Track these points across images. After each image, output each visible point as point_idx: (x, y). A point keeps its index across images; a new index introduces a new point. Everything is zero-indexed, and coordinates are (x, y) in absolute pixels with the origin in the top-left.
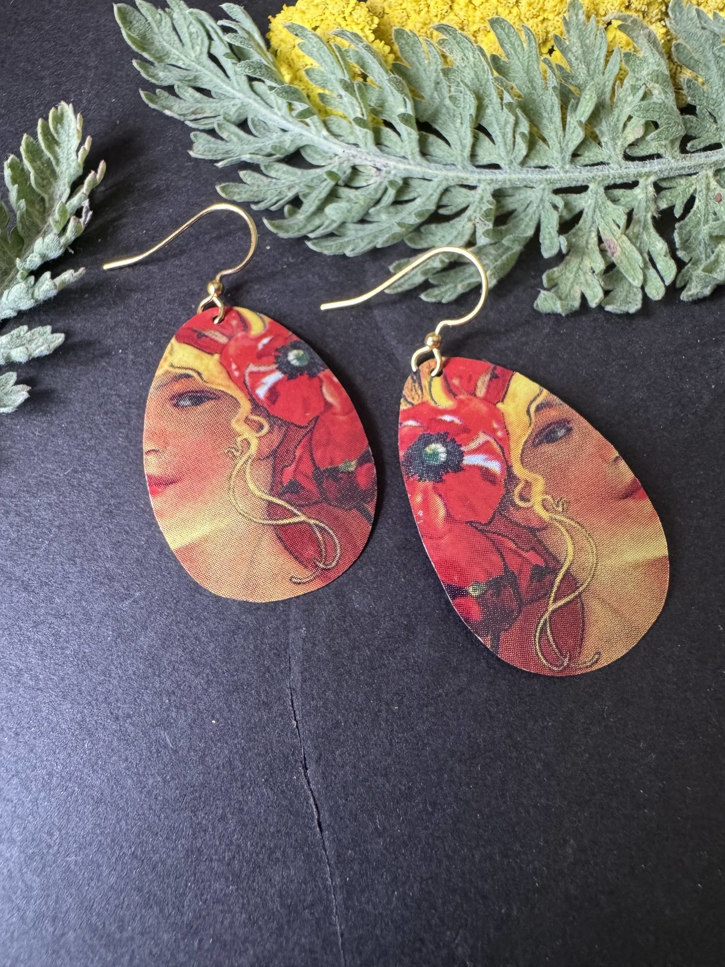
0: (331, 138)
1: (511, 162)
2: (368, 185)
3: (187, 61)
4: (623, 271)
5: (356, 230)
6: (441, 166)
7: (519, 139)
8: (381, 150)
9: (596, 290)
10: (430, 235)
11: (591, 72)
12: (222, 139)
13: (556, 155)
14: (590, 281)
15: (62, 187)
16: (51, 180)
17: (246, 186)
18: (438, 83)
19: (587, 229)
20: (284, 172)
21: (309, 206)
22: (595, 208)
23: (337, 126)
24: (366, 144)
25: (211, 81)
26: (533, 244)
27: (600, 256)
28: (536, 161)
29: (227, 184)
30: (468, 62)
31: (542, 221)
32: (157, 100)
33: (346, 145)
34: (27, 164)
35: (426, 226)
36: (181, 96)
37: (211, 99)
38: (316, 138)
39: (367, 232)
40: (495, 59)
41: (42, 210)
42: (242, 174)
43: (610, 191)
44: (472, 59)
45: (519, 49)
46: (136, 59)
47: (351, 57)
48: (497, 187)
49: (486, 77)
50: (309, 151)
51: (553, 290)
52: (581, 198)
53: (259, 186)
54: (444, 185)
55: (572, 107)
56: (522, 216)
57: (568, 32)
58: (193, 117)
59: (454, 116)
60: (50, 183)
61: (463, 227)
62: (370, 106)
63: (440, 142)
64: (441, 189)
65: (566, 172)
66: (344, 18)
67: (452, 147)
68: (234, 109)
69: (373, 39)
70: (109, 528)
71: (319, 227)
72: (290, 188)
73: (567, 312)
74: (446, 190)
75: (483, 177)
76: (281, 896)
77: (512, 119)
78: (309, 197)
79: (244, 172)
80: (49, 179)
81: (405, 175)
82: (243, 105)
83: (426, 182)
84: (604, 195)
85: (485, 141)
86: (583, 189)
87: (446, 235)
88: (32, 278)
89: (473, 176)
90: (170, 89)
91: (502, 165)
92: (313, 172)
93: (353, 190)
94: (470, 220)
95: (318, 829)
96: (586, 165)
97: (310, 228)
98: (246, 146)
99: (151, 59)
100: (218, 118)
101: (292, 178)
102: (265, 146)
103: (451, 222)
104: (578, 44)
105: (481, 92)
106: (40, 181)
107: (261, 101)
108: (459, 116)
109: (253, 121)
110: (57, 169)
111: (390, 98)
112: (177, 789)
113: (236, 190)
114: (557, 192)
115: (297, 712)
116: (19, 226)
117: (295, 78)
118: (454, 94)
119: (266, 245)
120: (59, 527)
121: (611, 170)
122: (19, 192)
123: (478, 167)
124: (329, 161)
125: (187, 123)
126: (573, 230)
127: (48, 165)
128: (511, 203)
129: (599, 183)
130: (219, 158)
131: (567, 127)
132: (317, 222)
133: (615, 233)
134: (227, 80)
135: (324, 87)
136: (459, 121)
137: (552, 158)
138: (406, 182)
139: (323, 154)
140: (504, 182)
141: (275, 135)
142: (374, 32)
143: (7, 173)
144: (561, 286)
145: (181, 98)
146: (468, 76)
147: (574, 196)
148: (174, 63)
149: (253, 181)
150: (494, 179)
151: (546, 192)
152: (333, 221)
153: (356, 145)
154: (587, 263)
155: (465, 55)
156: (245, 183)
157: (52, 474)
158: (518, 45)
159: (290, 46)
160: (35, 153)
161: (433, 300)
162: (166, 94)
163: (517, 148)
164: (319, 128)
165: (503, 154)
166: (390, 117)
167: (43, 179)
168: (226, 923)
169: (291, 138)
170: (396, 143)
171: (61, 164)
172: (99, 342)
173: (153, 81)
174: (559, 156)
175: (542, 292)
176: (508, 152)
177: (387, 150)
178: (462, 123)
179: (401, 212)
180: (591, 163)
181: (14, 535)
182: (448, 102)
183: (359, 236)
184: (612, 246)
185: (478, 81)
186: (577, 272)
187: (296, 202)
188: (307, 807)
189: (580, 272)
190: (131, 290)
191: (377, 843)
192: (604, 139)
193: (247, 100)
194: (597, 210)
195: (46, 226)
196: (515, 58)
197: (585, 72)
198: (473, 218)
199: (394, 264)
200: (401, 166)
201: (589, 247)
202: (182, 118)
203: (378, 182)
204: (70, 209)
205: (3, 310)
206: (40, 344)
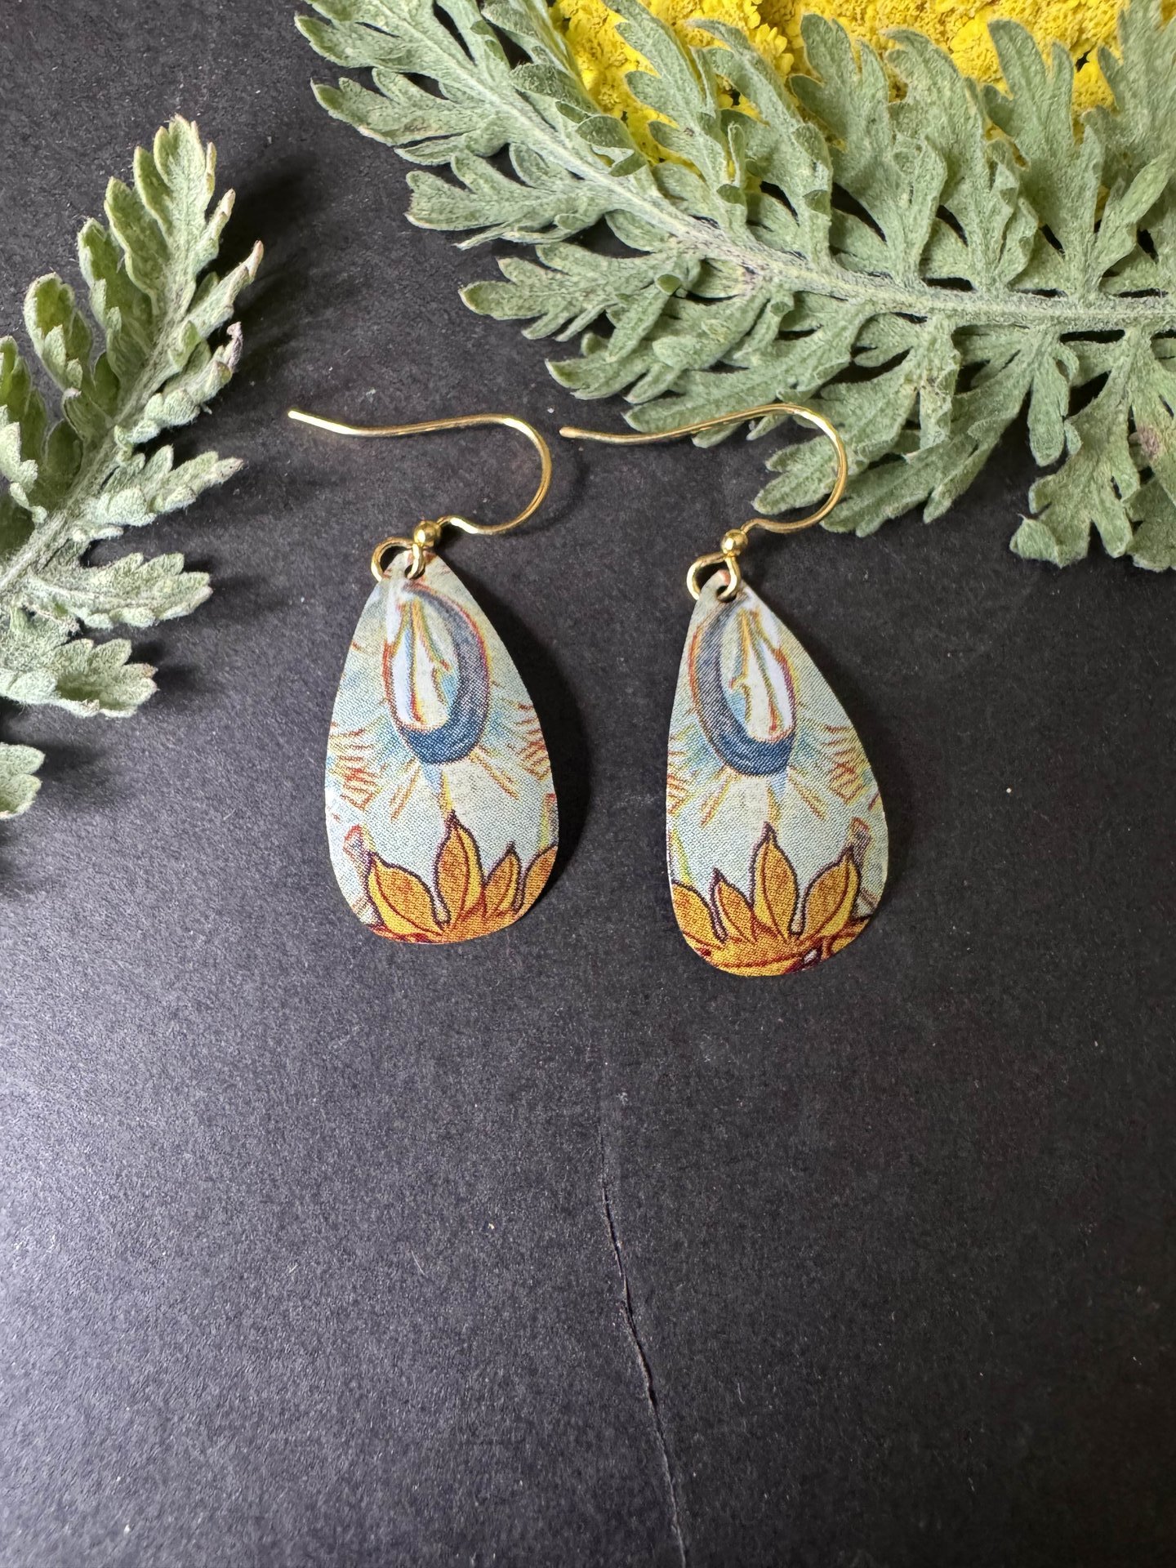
0: (665, 203)
1: (994, 280)
2: (730, 298)
3: (395, 20)
4: (1164, 485)
5: (706, 386)
6: (864, 278)
7: (1013, 242)
8: (758, 238)
9: (1118, 523)
10: (837, 404)
11: (1157, 123)
12: (462, 186)
13: (1075, 273)
14: (1108, 504)
15: (181, 278)
16: (160, 261)
17: (509, 286)
18: (874, 121)
19: (1112, 408)
20: (576, 261)
21: (625, 337)
22: (1132, 370)
23: (678, 181)
24: (731, 223)
25: (438, 61)
26: (1017, 432)
27: (1131, 461)
28: (1036, 280)
29: (477, 283)
30: (940, 98)
31: (1035, 387)
32: (340, 100)
33: (693, 220)
34: (117, 237)
35: (831, 386)
36: (384, 90)
37: (438, 100)
38: (636, 200)
39: (725, 393)
40: (990, 92)
41: (144, 317)
42: (502, 263)
43: (1161, 341)
44: (947, 93)
45: (1037, 79)
46: (301, 13)
47: (720, 63)
48: (962, 323)
49: (969, 127)
50: (621, 219)
51: (1043, 517)
52: (1107, 350)
53: (532, 287)
54: (869, 311)
55: (1118, 191)
56: (1000, 376)
57: (1125, 40)
58: (408, 138)
59: (898, 186)
60: (157, 268)
61: (897, 392)
62: (747, 156)
63: (868, 231)
64: (861, 319)
65: (1089, 305)
67: (889, 243)
68: (482, 124)
69: (758, 23)
70: (303, 916)
71: (642, 376)
72: (588, 293)
73: (1068, 562)
74: (872, 320)
75: (939, 304)
76: (595, 1496)
77: (1007, 211)
78: (624, 318)
79: (507, 261)
80: (155, 260)
81: (798, 286)
82: (500, 119)
83: (835, 302)
84: (1150, 351)
85: (951, 240)
86: (1114, 336)
87: (866, 405)
88: (141, 458)
89: (923, 301)
90: (363, 75)
91: (975, 283)
92: (628, 261)
93: (702, 306)
94: (909, 380)
95: (650, 1402)
96: (1125, 295)
97: (626, 378)
98: (507, 204)
99: (329, 16)
100: (453, 141)
101: (591, 274)
102: (541, 205)
103: (875, 380)
104: (1141, 67)
105: (956, 151)
106: (141, 265)
107: (533, 115)
108: (908, 189)
109: (518, 151)
110: (169, 241)
111: (785, 148)
112: (434, 1337)
113: (493, 296)
114: (1066, 338)
115: (615, 1224)
116: (112, 358)
117: (602, 80)
118: (905, 150)
119: (549, 405)
120: (219, 913)
121: (1168, 307)
122: (108, 294)
123: (932, 282)
124: (657, 244)
125: (400, 152)
126: (1088, 409)
127: (153, 233)
128: (984, 350)
129: (1143, 330)
130: (460, 226)
131: (1103, 225)
132: (638, 367)
133: (1161, 418)
134: (470, 66)
135: (659, 109)
136: (905, 196)
137: (1068, 280)
138: (799, 297)
139: (649, 230)
140: (977, 315)
141: (559, 185)
142: (761, 9)
143: (85, 254)
144: (1058, 509)
145: (383, 95)
146: (935, 122)
147: (1095, 345)
148: (369, 22)
149: (522, 277)
150: (959, 309)
151: (1049, 338)
152: (667, 367)
153: (714, 224)
154: (1106, 470)
155: (935, 84)
156: (508, 281)
157: (203, 819)
158: (1036, 73)
159: (597, 20)
160: (129, 209)
161: (841, 530)
162: (357, 87)
163: (1006, 256)
164: (646, 184)
165: (980, 266)
166: (781, 180)
167: (145, 260)
168: (516, 1534)
169: (589, 194)
170: (786, 227)
171: (175, 232)
172: (264, 580)
173: (333, 59)
174: (1081, 277)
175: (1026, 521)
176: (988, 264)
177: (767, 236)
178: (910, 201)
179: (786, 354)
180: (1134, 289)
181: (146, 923)
182: (888, 157)
183: (712, 398)
184: (1152, 441)
185: (953, 132)
186: (1088, 485)
187: (602, 327)
188: (633, 1368)
189: (1093, 486)
190: (313, 484)
191: (739, 1425)
192: (1164, 250)
193: (506, 108)
194: (1134, 378)
195: (156, 352)
196: (1026, 95)
197: (1148, 123)
198: (915, 377)
199: (775, 458)
200: (794, 272)
201: (1112, 439)
202: (389, 142)
203: (749, 294)
204: (203, 333)
205: (100, 527)
206: (167, 590)
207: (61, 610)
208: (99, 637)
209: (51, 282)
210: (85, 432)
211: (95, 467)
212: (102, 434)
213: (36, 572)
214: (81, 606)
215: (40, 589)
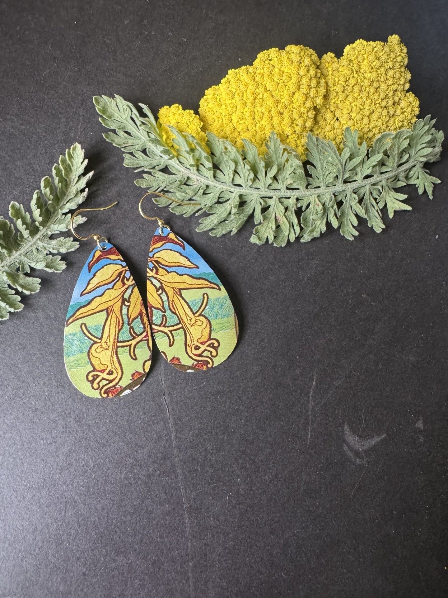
0: (180, 164)
1: (247, 185)
3: (122, 119)
4: (282, 229)
6: (221, 183)
8: (199, 173)
9: (271, 236)
11: (277, 157)
12: (136, 157)
14: (270, 232)
15: (75, 176)
16: (70, 172)
19: (271, 212)
20: (160, 175)
23: (182, 160)
25: (131, 129)
27: (275, 223)
28: (255, 186)
29: (138, 179)
30: (233, 151)
31: (255, 208)
32: (109, 137)
34: (61, 167)
35: (214, 205)
36: (119, 135)
37: (131, 137)
38: (174, 163)
40: (243, 150)
41: (66, 185)
43: (280, 199)
46: (101, 117)
48: (241, 194)
50: (171, 167)
51: (257, 235)
52: (270, 200)
56: (249, 205)
57: (270, 141)
58: (124, 146)
59: (227, 166)
60: (69, 174)
61: (227, 207)
62: (196, 159)
63: (221, 173)
64: (220, 191)
65: (266, 192)
66: (190, 122)
67: (226, 176)
72: (163, 182)
73: (261, 244)
74: (222, 192)
75: (236, 190)
77: (248, 173)
79: (145, 175)
81: (207, 184)
82: (144, 142)
83: (215, 188)
84: (278, 201)
85: (238, 177)
86: (271, 198)
88: (64, 216)
89: (233, 189)
90: (114, 131)
91: (243, 186)
92: (172, 176)
93: (187, 186)
94: (230, 205)
96: (272, 190)
98: (146, 162)
99: (107, 118)
100: (134, 147)
101: (164, 178)
102: (153, 162)
103: (223, 204)
104: (273, 146)
105: (237, 161)
106: (66, 174)
108: (229, 167)
109: (148, 150)
110: (72, 168)
113: (142, 182)
114: (261, 198)
116: (59, 194)
121: (281, 192)
122: (59, 180)
123: (234, 185)
125: (122, 149)
126: (266, 212)
127: (69, 167)
128: (246, 198)
129: (277, 197)
131: (267, 177)
133: (281, 215)
134: (138, 130)
135: (179, 146)
137: (261, 186)
138: (208, 186)
140: (243, 192)
141: (157, 158)
142: (201, 128)
143: (54, 172)
144: (260, 233)
146: (233, 155)
147: (268, 199)
148: (116, 119)
149: (148, 178)
150: (240, 191)
151: (258, 198)
153: (190, 170)
154: (270, 225)
155: (232, 148)
156: (145, 179)
160: (64, 161)
162: (113, 134)
163: (248, 181)
167: (67, 172)
170: (205, 172)
171: (74, 166)
173: (107, 127)
174: (263, 186)
175: (253, 235)
176: (245, 182)
177: (201, 173)
178: (229, 169)
180: (274, 189)
184: (279, 219)
185: (236, 157)
186: (266, 228)
188: (165, 408)
192: (280, 181)
194: (275, 206)
195: (68, 192)
200: (206, 181)
201: (272, 219)
202: (119, 147)
203: (197, 185)
204: (79, 189)
205: (55, 231)
206: (69, 245)
207: (45, 248)
208: (54, 255)
209: (47, 178)
210: (52, 210)
211: (54, 217)
212: (55, 210)
213: (40, 240)
214: (50, 248)
215: (41, 244)
